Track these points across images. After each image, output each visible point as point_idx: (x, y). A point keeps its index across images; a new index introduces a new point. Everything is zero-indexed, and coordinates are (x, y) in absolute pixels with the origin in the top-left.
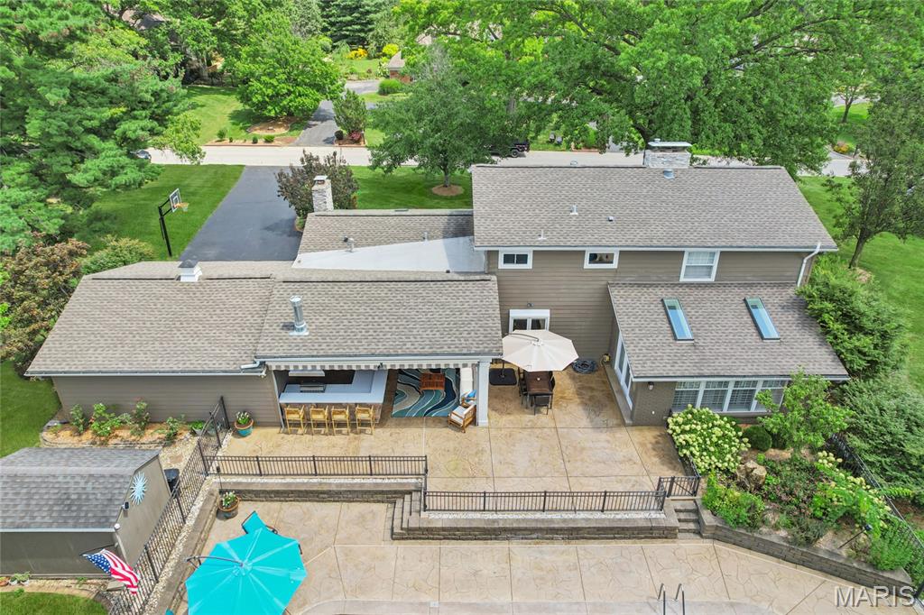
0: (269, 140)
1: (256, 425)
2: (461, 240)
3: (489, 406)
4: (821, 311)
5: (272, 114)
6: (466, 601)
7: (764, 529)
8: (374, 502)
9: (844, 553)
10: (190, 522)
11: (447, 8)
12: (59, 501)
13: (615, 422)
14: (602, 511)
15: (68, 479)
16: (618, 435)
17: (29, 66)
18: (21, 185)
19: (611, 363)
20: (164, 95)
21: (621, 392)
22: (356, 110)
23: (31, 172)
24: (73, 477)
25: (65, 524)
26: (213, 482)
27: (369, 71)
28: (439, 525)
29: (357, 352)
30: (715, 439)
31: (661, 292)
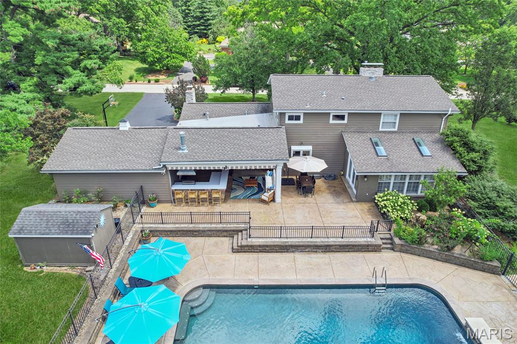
0: (157, 81)
1: (159, 202)
2: (265, 114)
3: (281, 194)
4: (452, 142)
5: (158, 68)
6: (273, 278)
7: (426, 245)
8: (222, 236)
9: (467, 254)
10: (126, 243)
11: (253, 12)
12: (63, 223)
13: (347, 200)
14: (342, 238)
15: (67, 213)
16: (349, 206)
17: (38, 29)
18: (31, 91)
19: (344, 175)
20: (106, 48)
21: (350, 187)
22: (204, 65)
23: (36, 85)
24: (70, 212)
25: (67, 233)
26: (137, 227)
27: (210, 50)
28: (258, 244)
29: (213, 160)
30: (399, 203)
31: (370, 135)
